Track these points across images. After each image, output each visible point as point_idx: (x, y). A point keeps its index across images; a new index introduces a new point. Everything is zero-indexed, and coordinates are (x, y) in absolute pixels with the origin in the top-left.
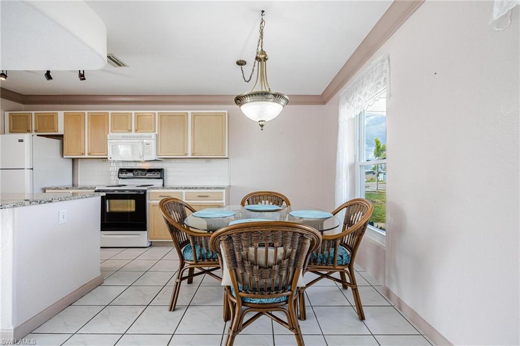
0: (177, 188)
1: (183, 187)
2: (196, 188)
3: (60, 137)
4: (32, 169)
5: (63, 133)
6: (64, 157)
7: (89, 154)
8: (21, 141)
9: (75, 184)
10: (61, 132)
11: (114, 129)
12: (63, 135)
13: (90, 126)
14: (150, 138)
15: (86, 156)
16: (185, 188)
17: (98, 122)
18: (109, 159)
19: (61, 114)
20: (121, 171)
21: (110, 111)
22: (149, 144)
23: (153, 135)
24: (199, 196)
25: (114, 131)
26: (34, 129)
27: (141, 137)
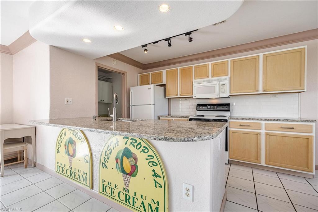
0: (257, 120)
1: (263, 119)
2: (278, 120)
3: (164, 85)
4: (154, 105)
5: (165, 83)
6: (166, 97)
7: (181, 95)
8: (150, 89)
9: (169, 114)
10: (164, 82)
11: (197, 77)
12: (165, 84)
13: (181, 77)
14: (225, 80)
15: (179, 96)
16: (266, 120)
17: (186, 73)
18: (194, 97)
19: (164, 72)
20: (199, 105)
21: (193, 65)
22: (224, 85)
23: (227, 77)
24: (282, 128)
25: (197, 78)
26: (151, 83)
27: (218, 80)
